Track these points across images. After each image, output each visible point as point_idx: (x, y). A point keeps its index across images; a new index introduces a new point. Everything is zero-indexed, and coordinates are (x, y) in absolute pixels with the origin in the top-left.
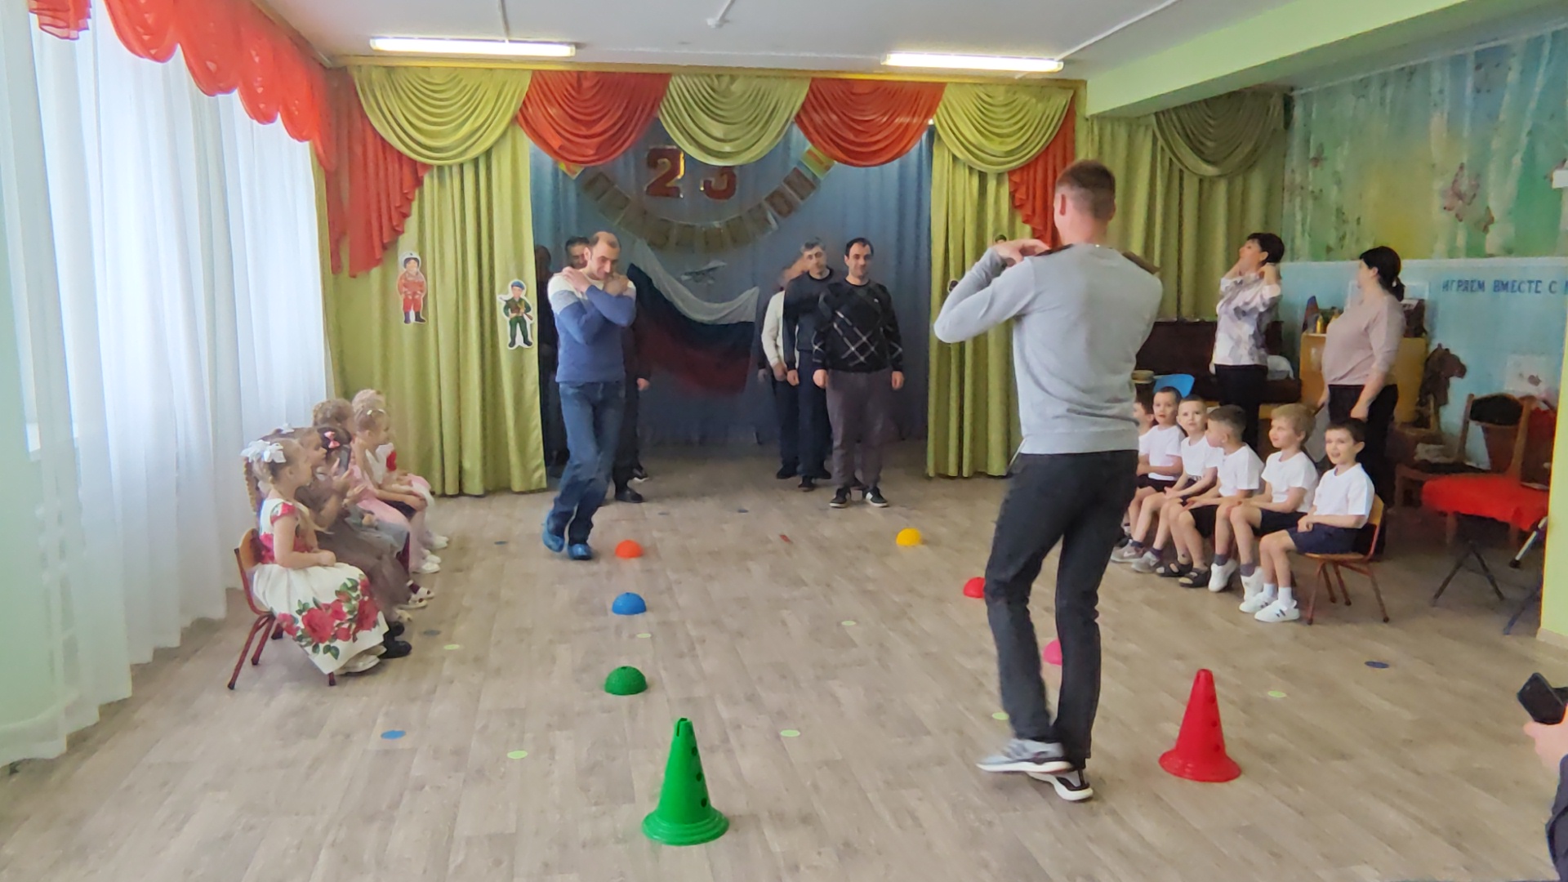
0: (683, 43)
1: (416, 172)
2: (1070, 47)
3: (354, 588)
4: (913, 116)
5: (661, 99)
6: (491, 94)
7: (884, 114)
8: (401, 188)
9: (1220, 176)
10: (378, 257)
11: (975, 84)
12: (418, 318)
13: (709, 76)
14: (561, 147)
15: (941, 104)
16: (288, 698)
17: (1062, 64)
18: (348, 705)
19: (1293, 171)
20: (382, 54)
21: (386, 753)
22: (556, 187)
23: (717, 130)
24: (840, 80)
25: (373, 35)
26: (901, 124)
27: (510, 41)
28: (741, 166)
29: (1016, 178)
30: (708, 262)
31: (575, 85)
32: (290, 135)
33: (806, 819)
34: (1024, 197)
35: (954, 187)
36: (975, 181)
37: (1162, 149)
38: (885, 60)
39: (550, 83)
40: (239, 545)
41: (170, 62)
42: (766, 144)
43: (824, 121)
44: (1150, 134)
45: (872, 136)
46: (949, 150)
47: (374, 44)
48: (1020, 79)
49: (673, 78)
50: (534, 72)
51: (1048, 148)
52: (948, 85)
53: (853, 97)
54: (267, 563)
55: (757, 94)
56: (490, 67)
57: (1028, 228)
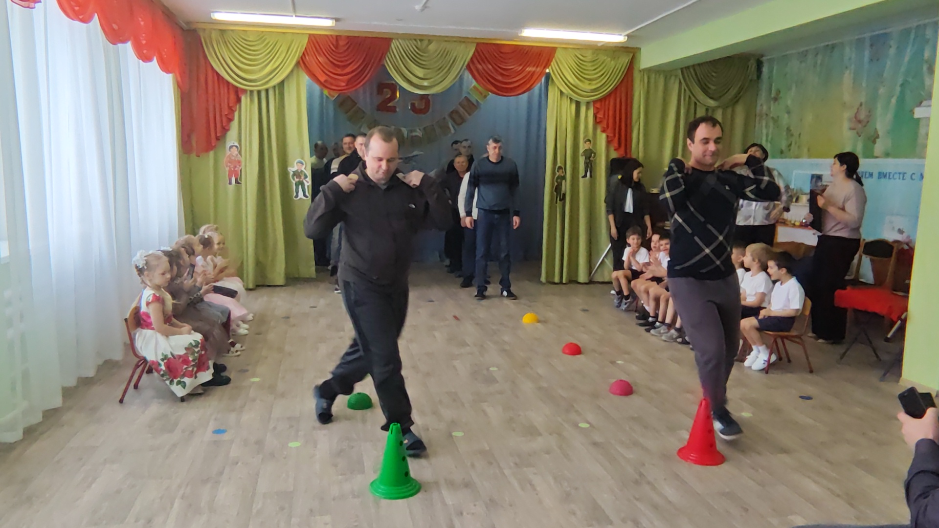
0: (401, 20)
1: (238, 93)
2: (632, 28)
3: (196, 346)
4: (537, 67)
5: (386, 53)
6: (284, 48)
7: (520, 65)
8: (228, 104)
9: (718, 107)
10: (213, 145)
11: (574, 49)
12: (237, 182)
13: (415, 40)
14: (326, 81)
15: (554, 60)
16: (156, 408)
17: (626, 37)
18: (193, 413)
19: (761, 105)
20: (218, 22)
21: (215, 442)
22: (321, 104)
23: (420, 72)
24: (494, 44)
25: (212, 10)
26: (529, 72)
27: (296, 16)
28: (433, 95)
29: (598, 105)
30: (413, 152)
31: (335, 43)
32: (161, 69)
33: (468, 485)
34: (602, 117)
35: (561, 109)
36: (574, 106)
37: (685, 90)
38: (521, 32)
39: (319, 41)
40: (127, 316)
41: (91, 24)
42: (450, 81)
43: (484, 70)
44: (677, 82)
45: (513, 78)
46: (558, 88)
47: (214, 16)
48: (602, 46)
49: (394, 41)
50: (310, 36)
51: (616, 88)
52: (558, 49)
53: (501, 55)
54: (144, 329)
55: (444, 51)
56: (284, 31)
57: (604, 135)
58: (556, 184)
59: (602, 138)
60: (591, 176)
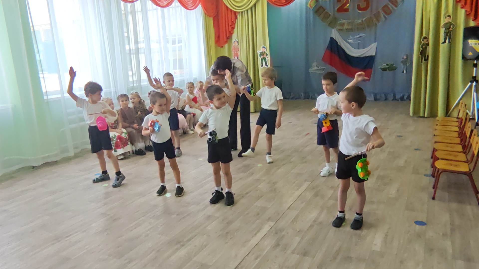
1: (235, 15)
8: (231, 20)
10: (226, 41)
22: (307, 13)
30: (358, 35)
57: (463, 11)
58: (421, 49)
59: (462, 13)
60: (449, 42)
